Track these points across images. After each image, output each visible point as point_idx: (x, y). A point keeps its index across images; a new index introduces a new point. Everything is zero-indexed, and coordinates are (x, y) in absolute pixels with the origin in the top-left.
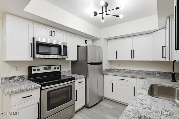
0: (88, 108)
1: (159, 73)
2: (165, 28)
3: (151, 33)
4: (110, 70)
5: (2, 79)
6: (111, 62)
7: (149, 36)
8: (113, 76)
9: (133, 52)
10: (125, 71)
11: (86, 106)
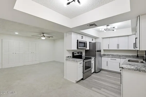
0: (96, 73)
1: (132, 56)
2: (135, 34)
3: (128, 36)
4: (104, 55)
5: (66, 57)
6: (104, 50)
7: (127, 37)
8: (107, 58)
9: (118, 45)
10: (113, 55)
11: (95, 72)
